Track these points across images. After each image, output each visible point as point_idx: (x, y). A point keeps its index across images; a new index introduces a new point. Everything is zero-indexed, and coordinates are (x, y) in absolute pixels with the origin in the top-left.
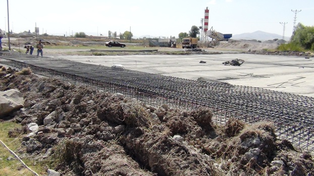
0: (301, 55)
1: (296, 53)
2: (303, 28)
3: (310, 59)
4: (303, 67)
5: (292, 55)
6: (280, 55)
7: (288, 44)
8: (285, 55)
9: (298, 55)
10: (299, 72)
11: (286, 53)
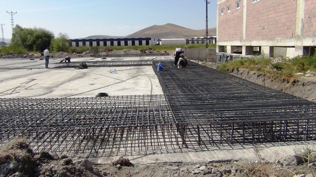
0: (25, 57)
1: (20, 55)
2: (22, 30)
3: (36, 60)
4: (31, 69)
5: (16, 57)
6: (4, 58)
7: (10, 46)
8: (9, 58)
9: (22, 57)
10: (29, 75)
11: (10, 56)
